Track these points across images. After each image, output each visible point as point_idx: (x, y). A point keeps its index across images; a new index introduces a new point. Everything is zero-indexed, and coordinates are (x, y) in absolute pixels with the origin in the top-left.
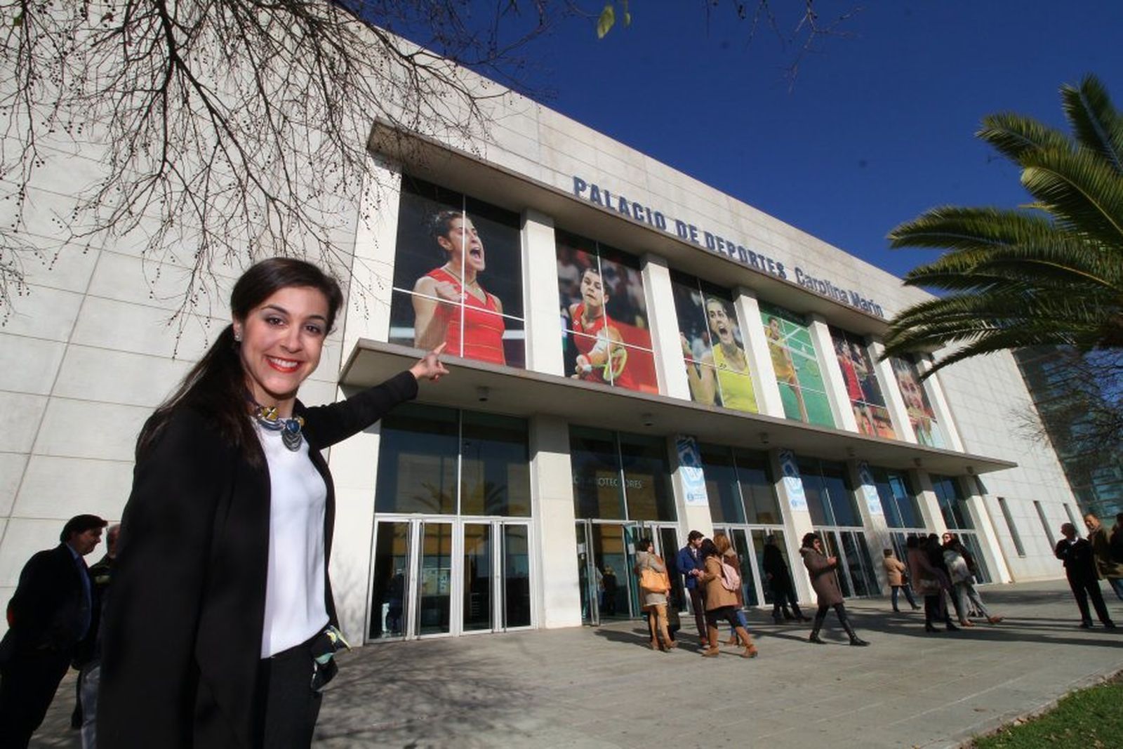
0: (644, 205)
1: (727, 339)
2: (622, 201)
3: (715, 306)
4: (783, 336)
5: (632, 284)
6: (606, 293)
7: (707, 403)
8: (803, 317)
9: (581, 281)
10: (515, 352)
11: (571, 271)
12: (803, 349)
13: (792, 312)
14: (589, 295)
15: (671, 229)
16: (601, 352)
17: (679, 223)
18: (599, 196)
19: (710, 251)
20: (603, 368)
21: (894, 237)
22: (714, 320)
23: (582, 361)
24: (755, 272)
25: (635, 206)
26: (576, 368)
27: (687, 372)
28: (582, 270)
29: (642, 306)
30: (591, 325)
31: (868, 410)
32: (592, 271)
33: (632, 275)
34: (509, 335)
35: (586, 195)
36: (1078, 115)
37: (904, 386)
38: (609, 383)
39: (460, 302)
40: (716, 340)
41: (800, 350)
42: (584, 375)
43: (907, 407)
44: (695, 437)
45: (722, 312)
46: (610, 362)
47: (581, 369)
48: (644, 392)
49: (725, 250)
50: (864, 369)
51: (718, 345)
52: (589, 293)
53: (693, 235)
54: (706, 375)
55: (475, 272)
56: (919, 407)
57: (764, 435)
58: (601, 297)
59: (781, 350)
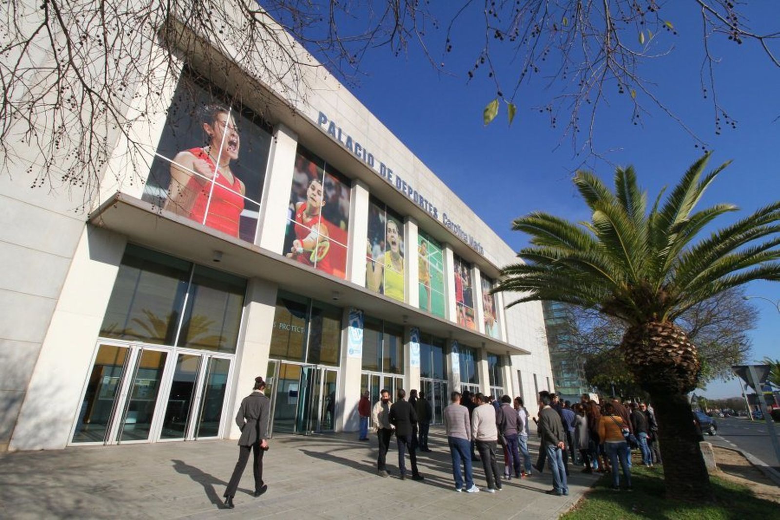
0: (363, 147)
1: (395, 249)
2: (349, 139)
3: (392, 225)
4: (428, 254)
5: (343, 198)
6: (324, 200)
7: (374, 290)
8: (441, 244)
9: (308, 187)
10: (248, 228)
11: (303, 178)
12: (437, 264)
13: (435, 240)
14: (312, 198)
15: (376, 168)
16: (312, 240)
17: (382, 165)
18: (334, 131)
19: (397, 189)
20: (311, 253)
21: (515, 223)
22: (389, 235)
23: (297, 244)
24: (421, 210)
25: (357, 145)
26: (292, 248)
27: (366, 266)
28: (310, 179)
29: (346, 215)
30: (309, 220)
31: (464, 309)
32: (318, 181)
33: (344, 191)
34: (246, 213)
35: (325, 127)
36: (620, 184)
37: (485, 298)
38: (313, 264)
39: (212, 179)
40: (388, 248)
41: (435, 264)
42: (296, 255)
43: (484, 310)
44: (362, 311)
45: (395, 231)
46: (317, 249)
47: (295, 250)
49: (406, 191)
50: (466, 283)
51: (389, 252)
52: (312, 196)
53: (390, 176)
54: (378, 270)
55: (229, 159)
56: (490, 311)
57: (405, 317)
58: (320, 202)
59: (425, 263)
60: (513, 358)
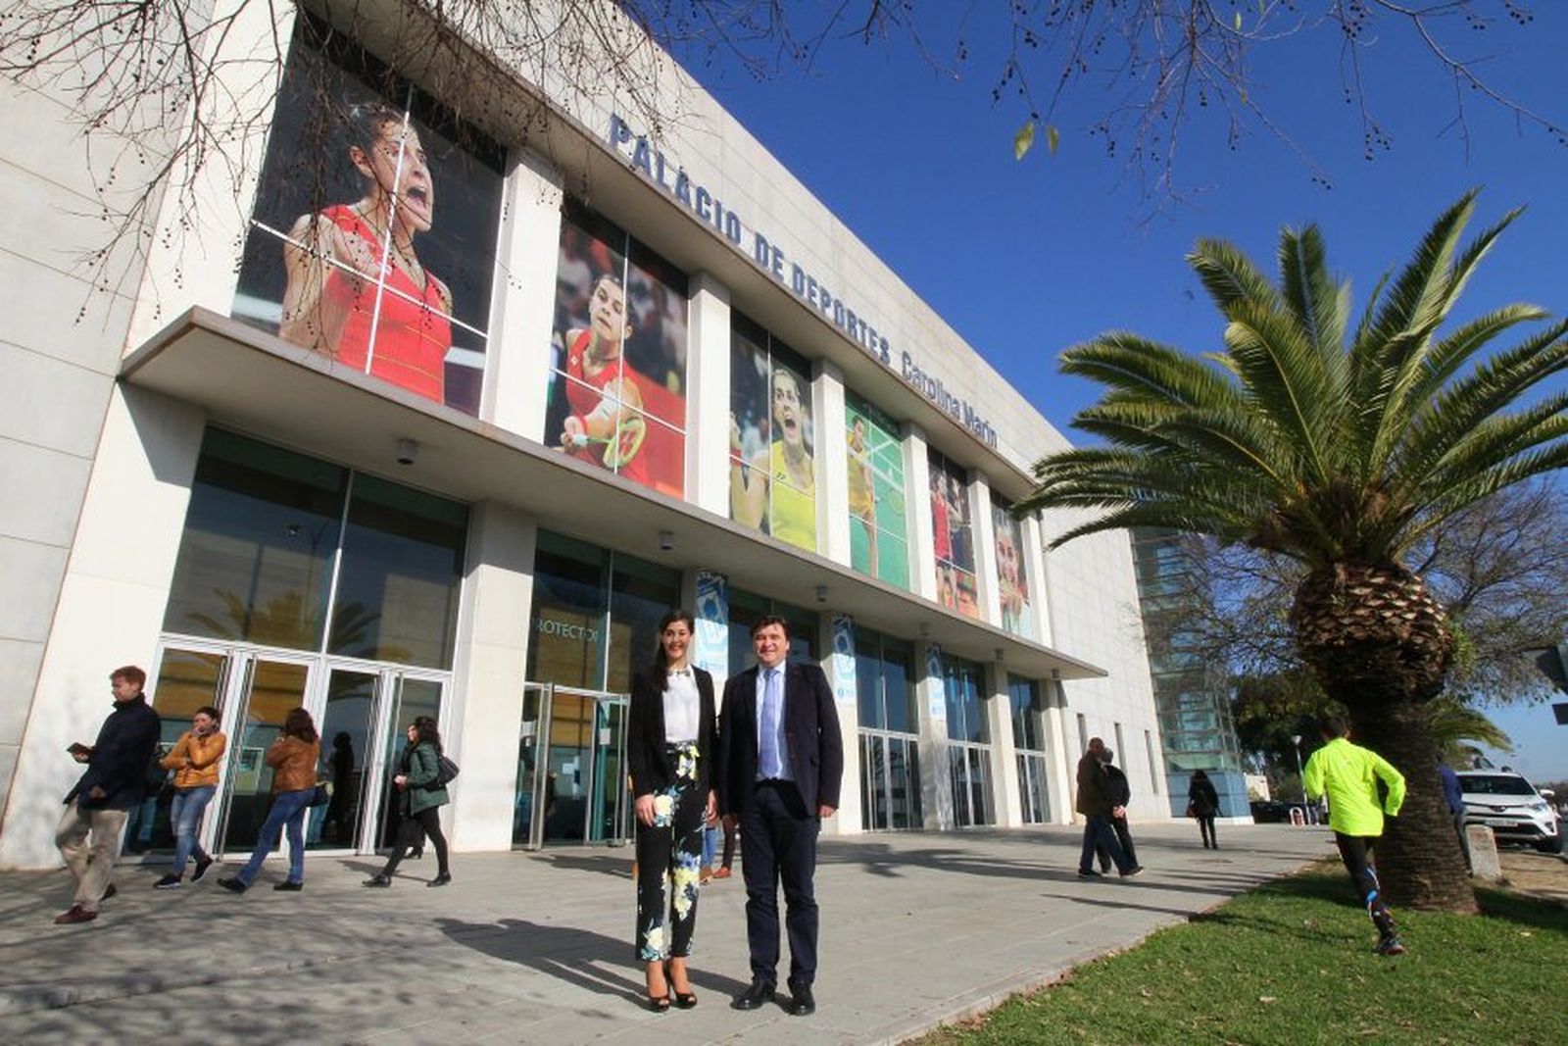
0: (714, 196)
1: (794, 437)
2: (683, 179)
3: (785, 381)
4: (868, 449)
5: (670, 317)
6: (629, 323)
7: (751, 528)
8: (898, 426)
9: (592, 293)
10: (464, 387)
11: (579, 272)
12: (890, 472)
13: (884, 415)
14: (602, 320)
15: (747, 246)
16: (607, 418)
18: (647, 158)
19: (795, 296)
20: (606, 445)
21: (1067, 359)
22: (780, 404)
23: (574, 426)
24: (850, 343)
25: (701, 192)
26: (563, 436)
27: (730, 475)
28: (596, 274)
29: (679, 357)
30: (597, 370)
31: (952, 575)
32: (612, 280)
33: (673, 302)
34: (457, 356)
35: (627, 150)
37: (1001, 549)
38: (612, 470)
39: (377, 277)
40: (778, 434)
41: (886, 473)
42: (573, 450)
43: (1000, 578)
44: (725, 577)
45: (793, 394)
46: (617, 437)
47: (570, 440)
48: (661, 494)
49: (817, 300)
50: (958, 516)
51: (779, 443)
52: (602, 315)
53: (777, 265)
54: (756, 485)
55: (412, 231)
56: (1013, 580)
57: (821, 589)
58: (619, 329)
59: (862, 468)
60: (1068, 685)
